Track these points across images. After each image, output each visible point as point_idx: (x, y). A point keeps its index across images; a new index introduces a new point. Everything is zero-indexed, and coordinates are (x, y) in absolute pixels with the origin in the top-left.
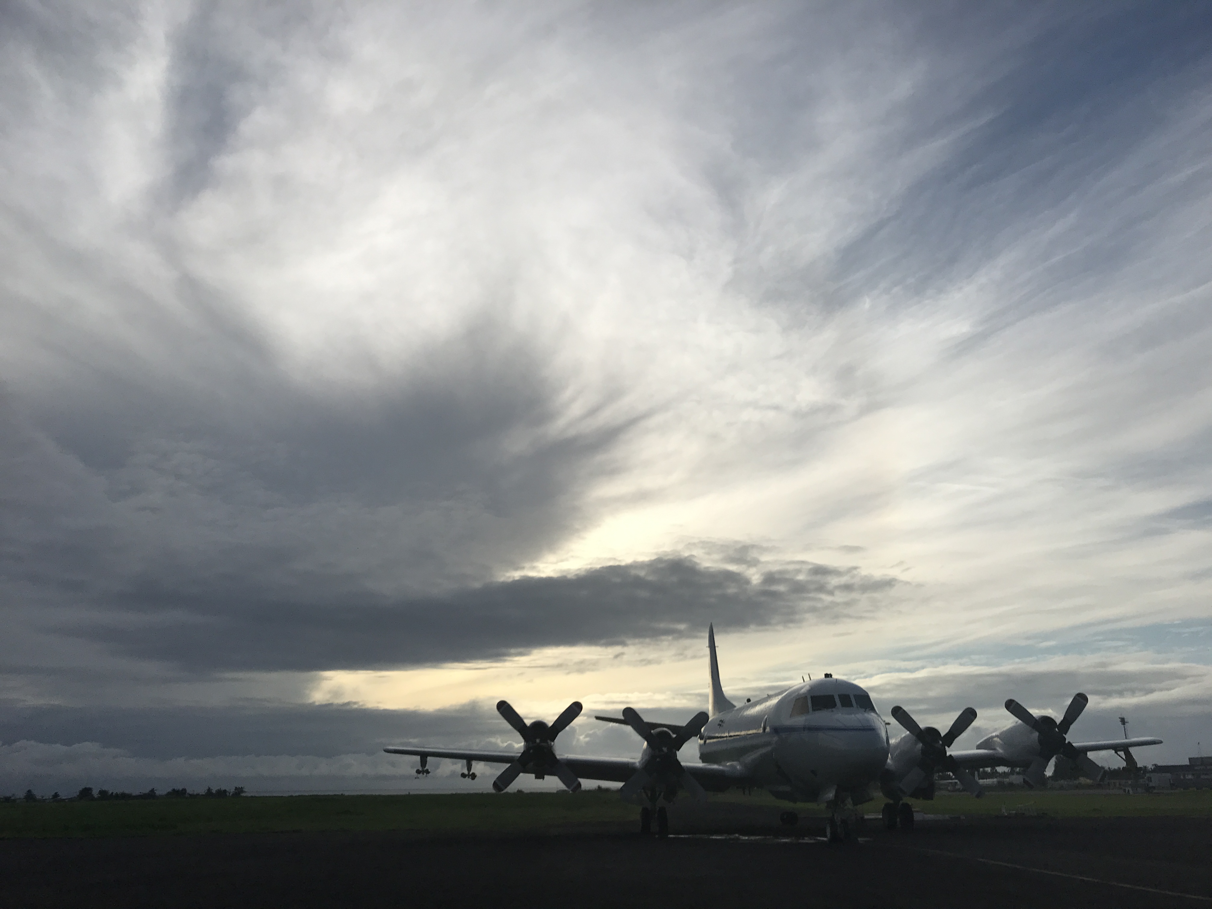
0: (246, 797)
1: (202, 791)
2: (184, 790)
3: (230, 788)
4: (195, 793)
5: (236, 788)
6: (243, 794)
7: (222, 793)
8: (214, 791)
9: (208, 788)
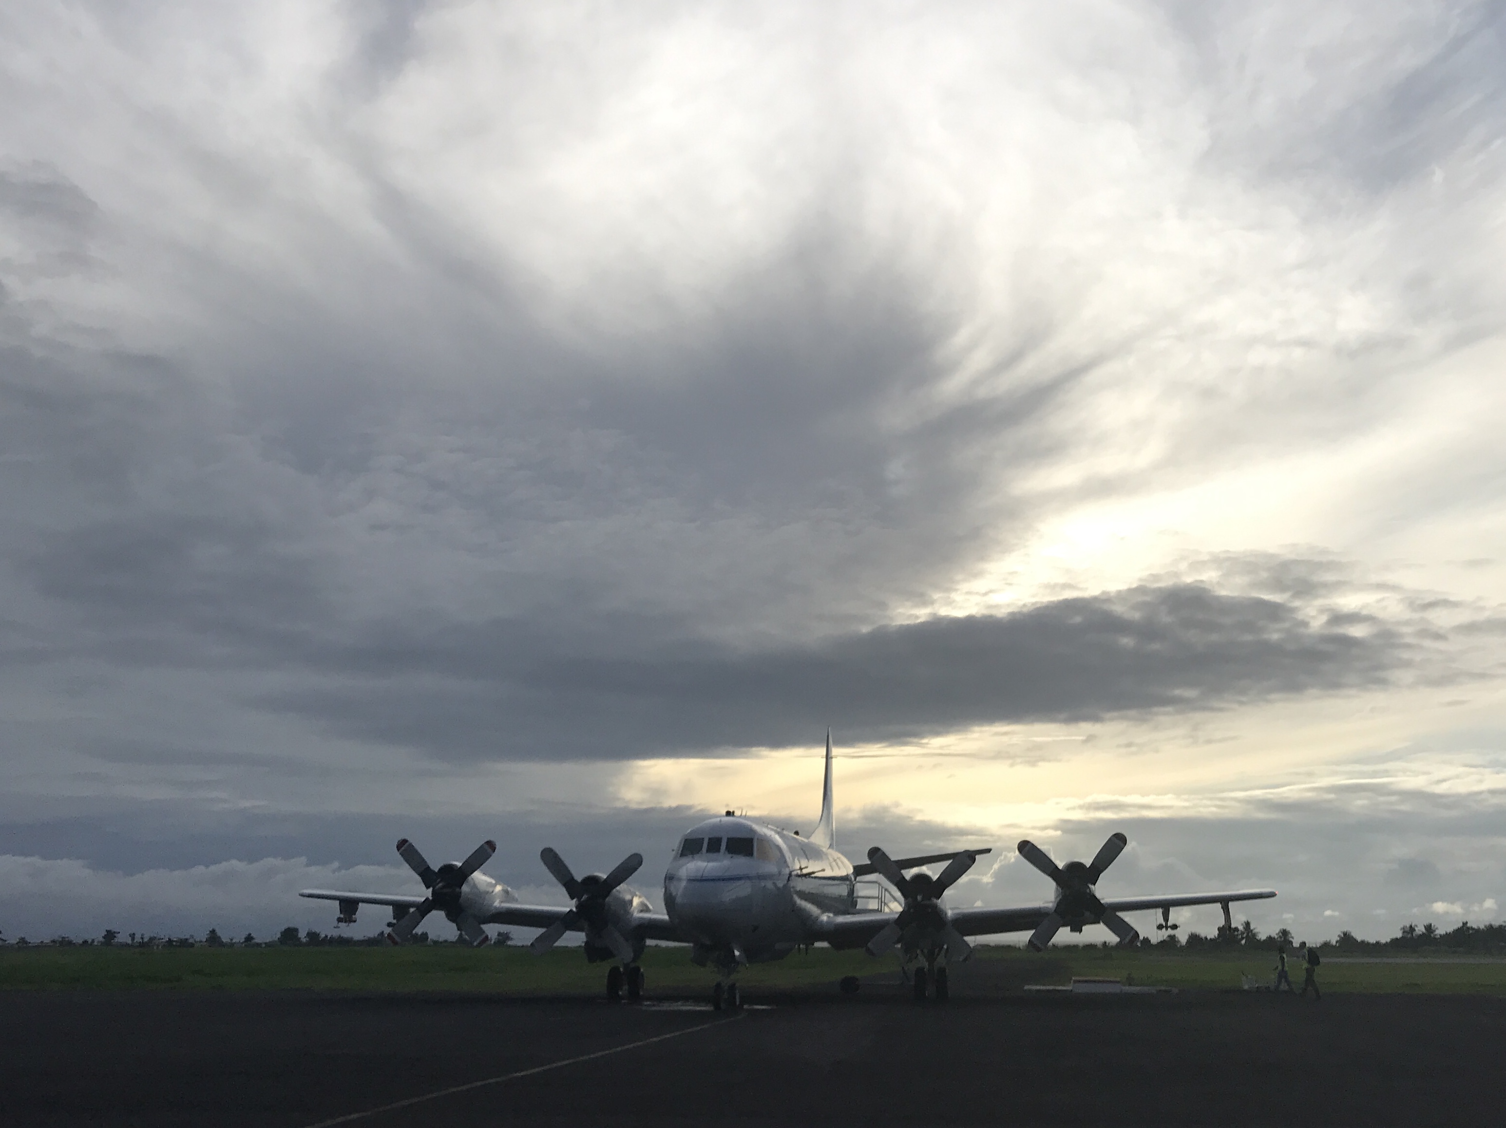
0: (515, 947)
4: (441, 940)
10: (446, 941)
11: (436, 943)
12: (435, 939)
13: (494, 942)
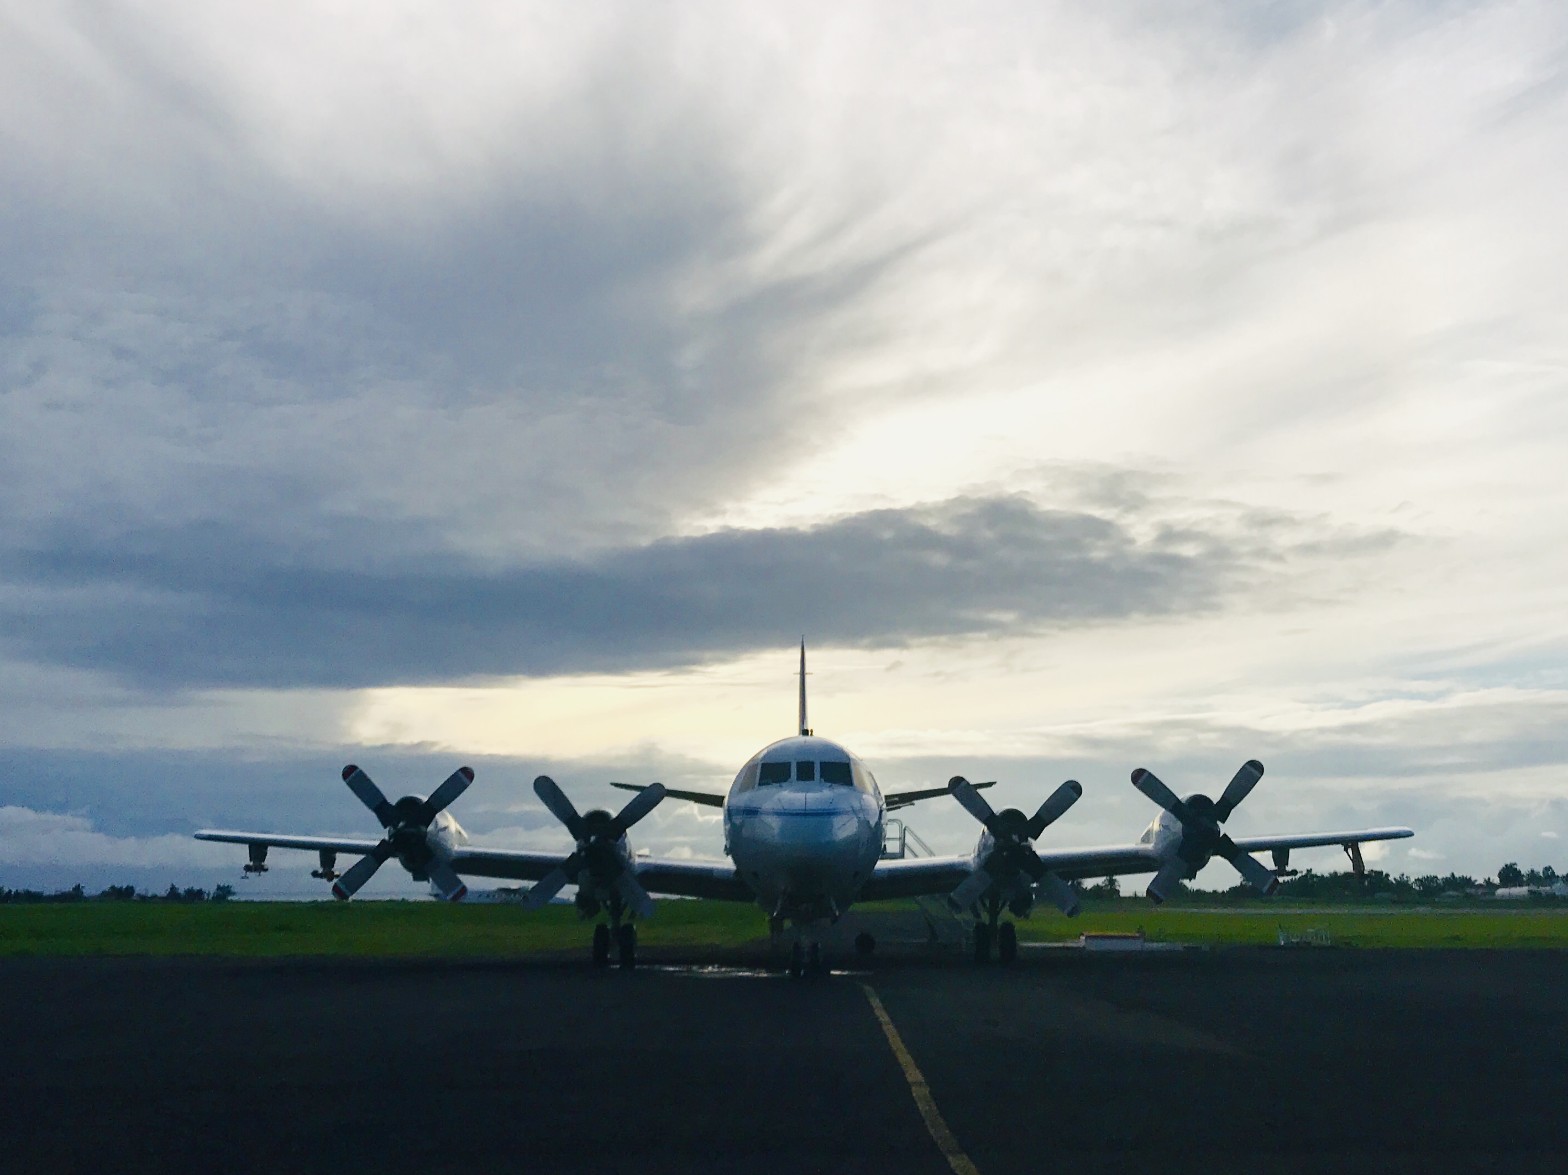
0: (238, 902)
1: (162, 892)
2: (130, 890)
3: (210, 888)
4: (150, 894)
5: (219, 888)
6: (230, 898)
7: (195, 895)
8: (181, 891)
9: (169, 887)
10: (155, 897)
11: (143, 898)
12: (143, 893)
13: (213, 898)
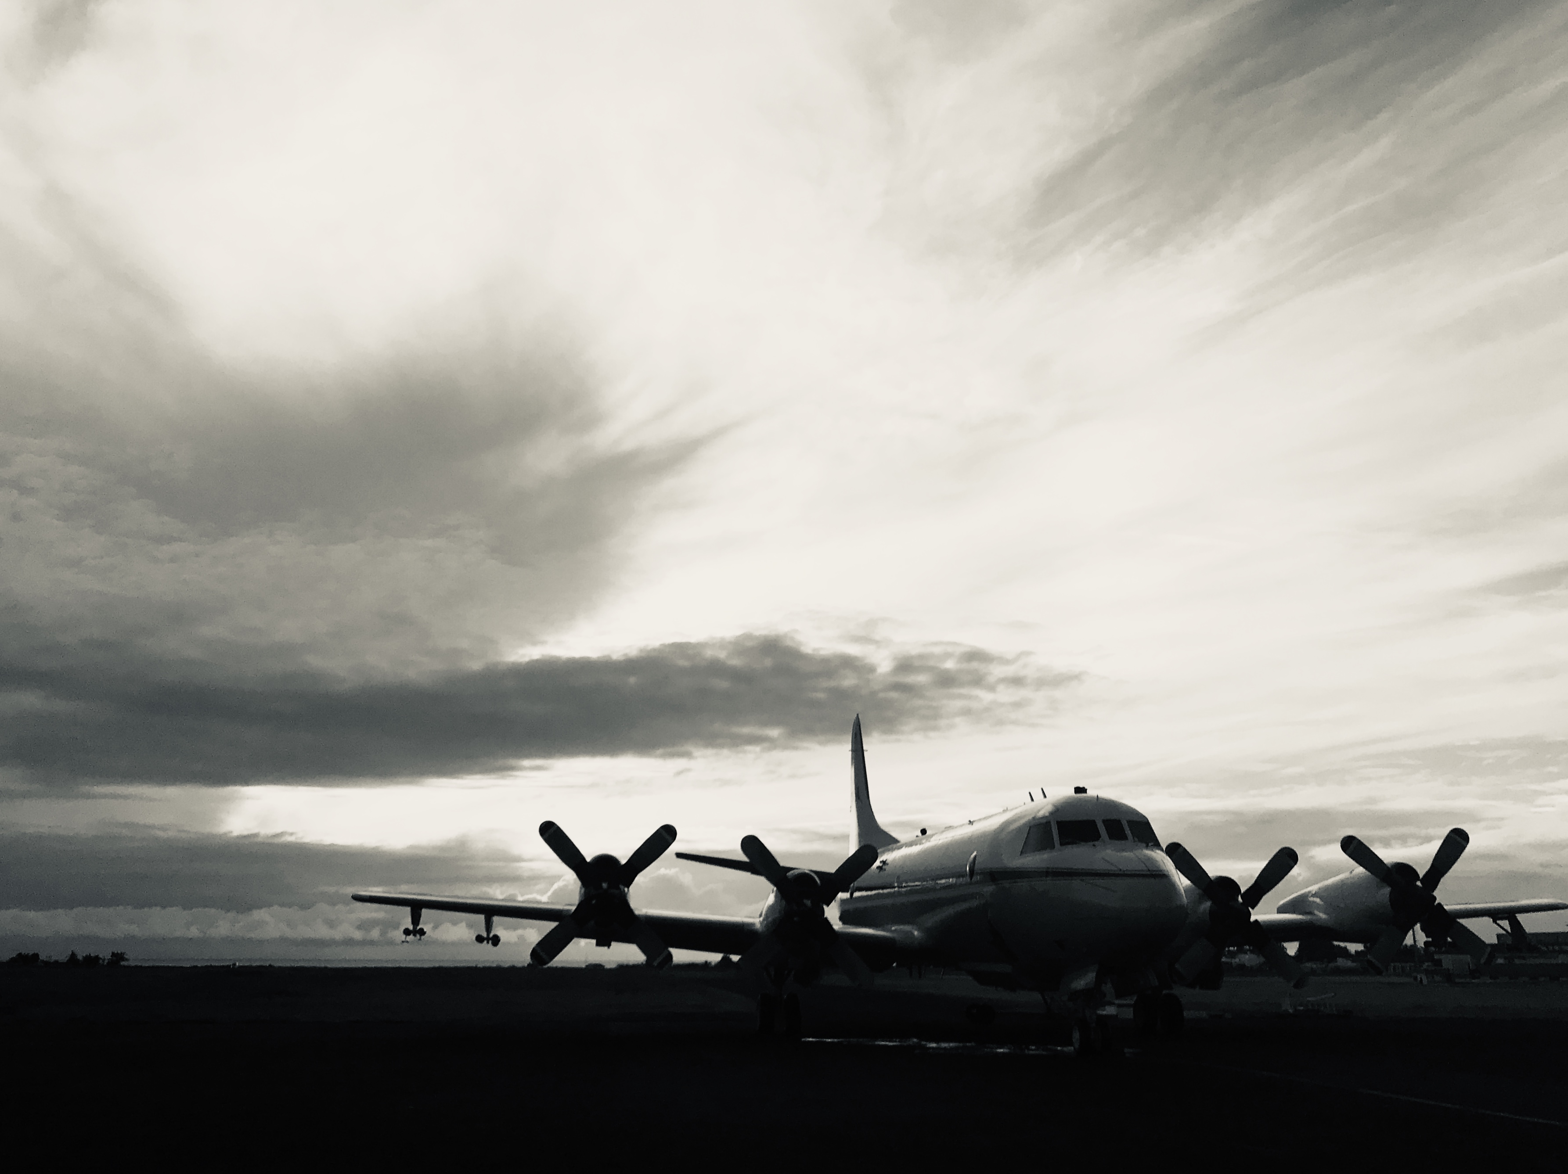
0: (129, 967)
1: (63, 957)
2: (36, 956)
3: (105, 954)
4: (52, 961)
5: (113, 953)
6: (122, 963)
7: (92, 961)
8: (80, 958)
9: (70, 953)
10: (56, 962)
11: (47, 963)
13: (107, 963)
